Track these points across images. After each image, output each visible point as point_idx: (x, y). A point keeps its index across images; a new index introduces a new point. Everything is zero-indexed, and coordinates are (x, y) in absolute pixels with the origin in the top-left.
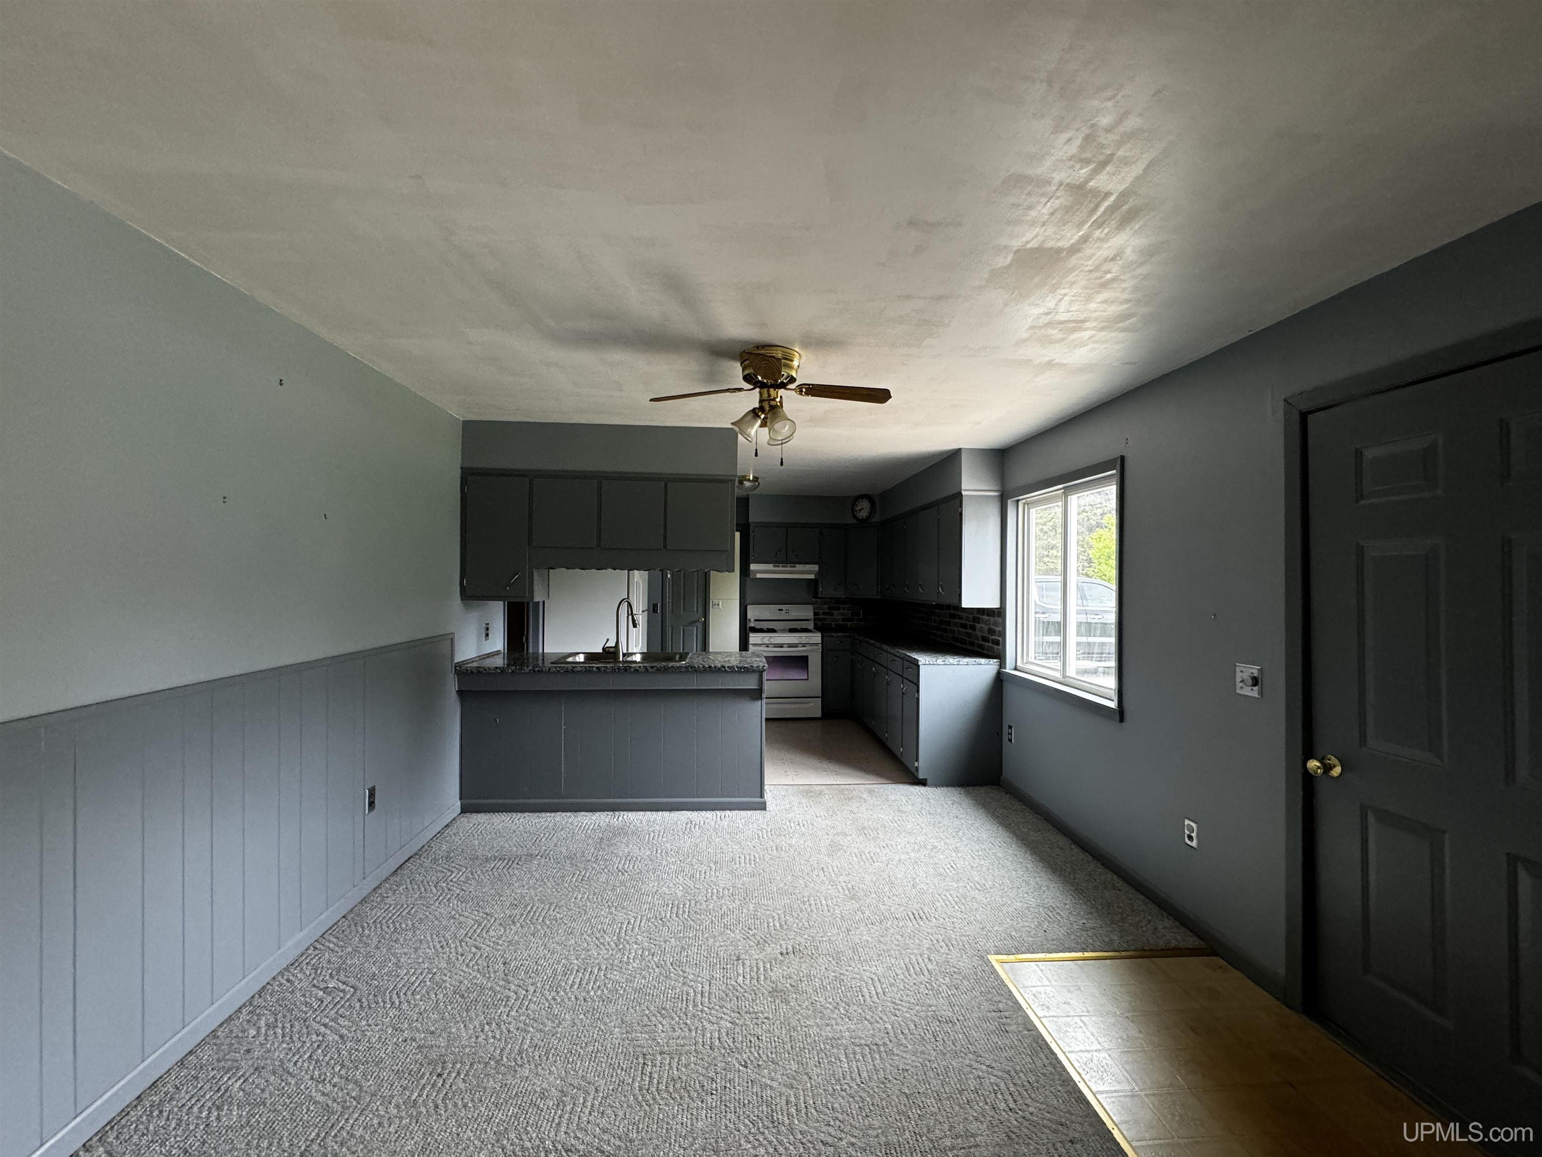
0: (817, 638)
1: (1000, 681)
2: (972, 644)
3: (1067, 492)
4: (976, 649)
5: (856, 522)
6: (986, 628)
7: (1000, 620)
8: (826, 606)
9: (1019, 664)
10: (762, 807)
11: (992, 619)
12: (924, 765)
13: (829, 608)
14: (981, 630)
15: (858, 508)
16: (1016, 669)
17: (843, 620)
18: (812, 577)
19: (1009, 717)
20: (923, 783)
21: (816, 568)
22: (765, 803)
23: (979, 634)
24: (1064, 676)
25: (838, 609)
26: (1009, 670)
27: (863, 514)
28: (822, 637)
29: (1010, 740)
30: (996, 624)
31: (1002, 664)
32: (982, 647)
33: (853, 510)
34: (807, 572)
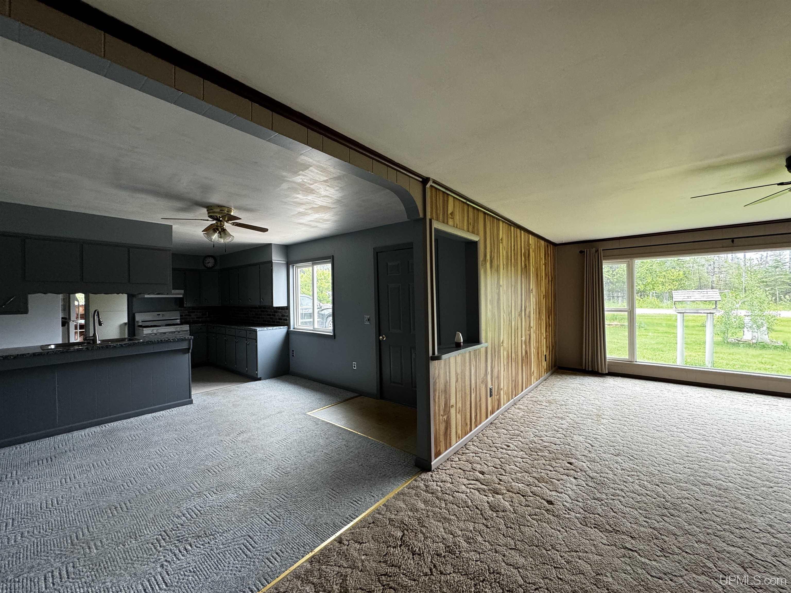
0: (186, 327)
1: (288, 333)
2: (274, 322)
3: (313, 264)
4: (276, 323)
5: (205, 268)
6: (280, 314)
7: (287, 311)
8: (187, 312)
9: (295, 327)
10: (191, 402)
11: (283, 311)
12: (260, 373)
13: (188, 312)
14: (278, 316)
15: (206, 262)
16: (294, 329)
17: (197, 318)
18: (181, 296)
19: (292, 347)
20: (260, 379)
21: (182, 291)
22: (192, 400)
23: (277, 317)
24: (314, 328)
25: (194, 312)
26: (292, 329)
27: (210, 265)
28: (190, 327)
29: (293, 356)
30: (285, 312)
31: (289, 327)
32: (279, 322)
33: (203, 262)
34: (178, 294)
